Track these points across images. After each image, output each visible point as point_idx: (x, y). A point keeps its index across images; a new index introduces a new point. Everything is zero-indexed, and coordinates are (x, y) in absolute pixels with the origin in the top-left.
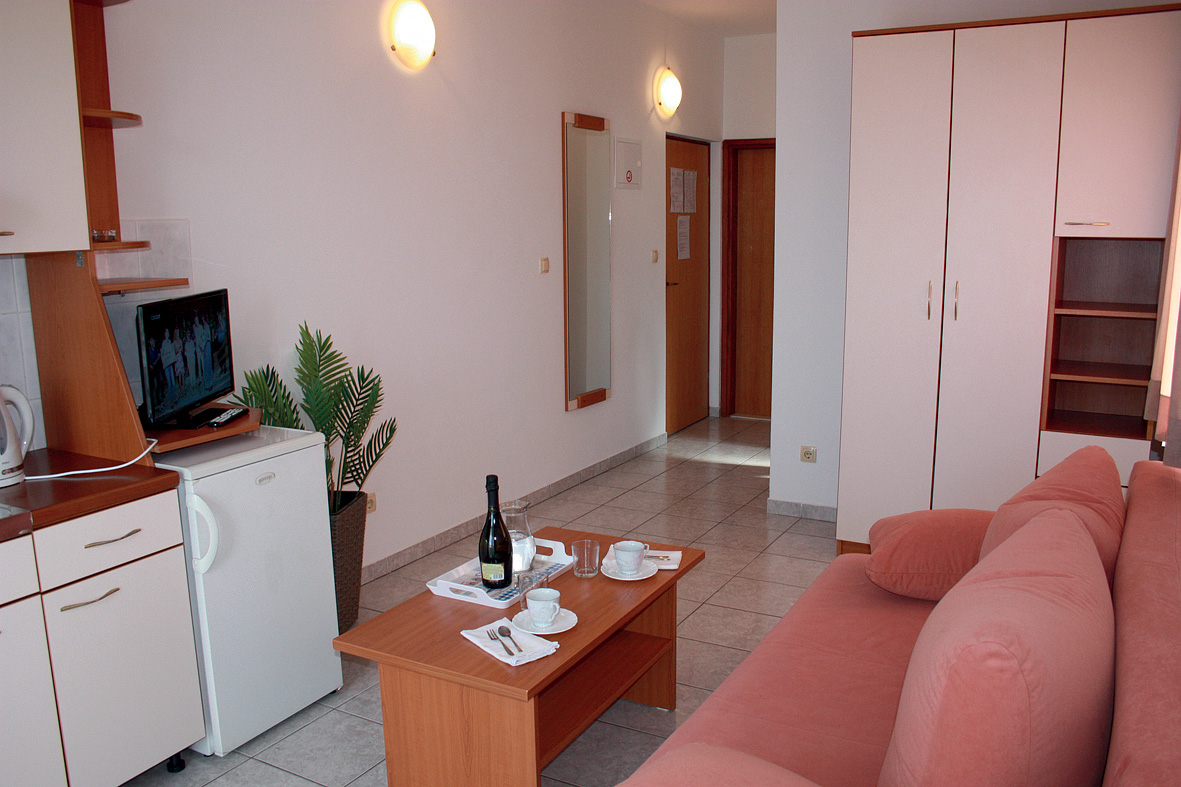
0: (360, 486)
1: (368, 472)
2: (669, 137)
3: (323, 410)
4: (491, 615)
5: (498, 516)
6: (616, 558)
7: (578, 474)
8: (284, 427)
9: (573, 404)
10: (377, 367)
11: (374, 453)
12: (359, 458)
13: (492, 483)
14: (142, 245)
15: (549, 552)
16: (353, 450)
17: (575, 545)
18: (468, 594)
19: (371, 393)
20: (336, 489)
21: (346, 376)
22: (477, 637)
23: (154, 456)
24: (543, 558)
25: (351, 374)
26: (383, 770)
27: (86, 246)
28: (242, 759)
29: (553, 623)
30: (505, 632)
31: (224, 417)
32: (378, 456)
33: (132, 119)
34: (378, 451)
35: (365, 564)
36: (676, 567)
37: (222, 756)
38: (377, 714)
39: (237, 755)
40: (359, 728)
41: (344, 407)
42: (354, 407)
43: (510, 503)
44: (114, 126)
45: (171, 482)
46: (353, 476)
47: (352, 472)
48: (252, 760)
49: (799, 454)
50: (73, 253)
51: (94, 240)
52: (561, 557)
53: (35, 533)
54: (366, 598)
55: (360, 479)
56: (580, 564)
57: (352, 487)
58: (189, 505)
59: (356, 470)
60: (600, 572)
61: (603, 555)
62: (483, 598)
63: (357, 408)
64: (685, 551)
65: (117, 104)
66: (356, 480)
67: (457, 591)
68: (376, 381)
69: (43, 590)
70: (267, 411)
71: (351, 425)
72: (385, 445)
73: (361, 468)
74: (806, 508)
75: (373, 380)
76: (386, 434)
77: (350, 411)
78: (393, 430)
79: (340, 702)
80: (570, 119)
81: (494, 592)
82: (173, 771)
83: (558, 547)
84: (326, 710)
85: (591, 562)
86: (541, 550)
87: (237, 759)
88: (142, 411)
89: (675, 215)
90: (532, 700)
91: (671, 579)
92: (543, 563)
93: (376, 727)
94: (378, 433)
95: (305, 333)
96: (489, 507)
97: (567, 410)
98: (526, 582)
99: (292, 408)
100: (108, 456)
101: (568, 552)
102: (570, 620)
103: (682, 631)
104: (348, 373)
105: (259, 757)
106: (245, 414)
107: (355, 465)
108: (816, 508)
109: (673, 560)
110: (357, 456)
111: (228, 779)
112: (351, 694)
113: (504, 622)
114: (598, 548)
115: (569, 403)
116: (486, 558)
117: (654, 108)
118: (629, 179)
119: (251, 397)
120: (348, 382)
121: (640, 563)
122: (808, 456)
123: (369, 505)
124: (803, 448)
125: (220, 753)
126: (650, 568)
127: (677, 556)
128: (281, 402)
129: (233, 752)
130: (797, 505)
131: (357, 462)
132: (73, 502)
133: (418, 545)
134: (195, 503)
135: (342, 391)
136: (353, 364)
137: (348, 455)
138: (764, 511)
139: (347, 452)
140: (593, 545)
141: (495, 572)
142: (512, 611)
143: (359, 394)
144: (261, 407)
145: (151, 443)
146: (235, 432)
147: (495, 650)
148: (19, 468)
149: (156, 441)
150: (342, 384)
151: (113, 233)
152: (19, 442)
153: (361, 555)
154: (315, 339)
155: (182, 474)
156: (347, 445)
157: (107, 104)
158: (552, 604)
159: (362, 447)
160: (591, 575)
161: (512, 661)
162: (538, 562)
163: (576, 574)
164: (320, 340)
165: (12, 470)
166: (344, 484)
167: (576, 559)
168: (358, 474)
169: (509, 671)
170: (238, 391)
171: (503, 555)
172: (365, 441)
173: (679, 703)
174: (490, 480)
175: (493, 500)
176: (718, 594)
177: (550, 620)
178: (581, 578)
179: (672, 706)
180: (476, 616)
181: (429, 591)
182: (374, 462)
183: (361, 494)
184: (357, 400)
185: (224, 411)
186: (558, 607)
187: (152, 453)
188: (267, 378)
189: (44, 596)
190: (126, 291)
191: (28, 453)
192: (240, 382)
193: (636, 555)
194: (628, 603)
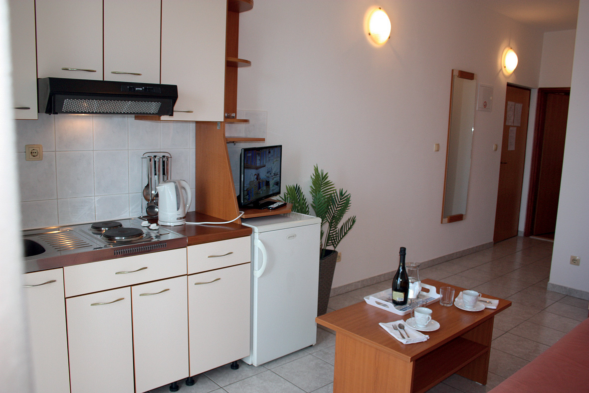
0: (335, 248)
1: (339, 241)
2: (509, 85)
3: (321, 208)
4: (395, 318)
5: (404, 268)
6: (462, 299)
7: (444, 257)
8: (302, 213)
9: (446, 220)
10: (349, 190)
11: (344, 232)
12: (336, 234)
13: (403, 251)
14: (246, 121)
15: (427, 291)
16: (334, 230)
17: (442, 289)
18: (385, 305)
19: (345, 202)
20: (323, 248)
21: (334, 193)
22: (387, 327)
23: (242, 220)
24: (425, 293)
25: (336, 192)
26: (331, 387)
27: (222, 120)
28: (265, 369)
29: (427, 326)
30: (401, 327)
31: (275, 205)
32: (345, 234)
33: (247, 63)
34: (345, 231)
35: (333, 286)
36: (495, 308)
37: (256, 366)
38: (331, 360)
39: (262, 367)
40: (321, 365)
41: (331, 208)
42: (336, 208)
43: (411, 263)
44: (239, 65)
45: (248, 232)
46: (332, 242)
47: (332, 240)
48: (269, 371)
49: (569, 260)
50: (216, 122)
51: (225, 118)
52: (434, 294)
53: (188, 247)
54: (332, 304)
55: (335, 244)
56: (443, 299)
57: (331, 248)
58: (255, 244)
59: (334, 240)
60: (454, 305)
61: (456, 296)
62: (392, 308)
63: (338, 209)
64: (500, 300)
65: (241, 56)
66: (333, 245)
67: (379, 303)
68: (348, 197)
69: (188, 274)
70: (295, 205)
71: (333, 217)
72: (349, 229)
73: (336, 239)
74: (570, 290)
75: (347, 196)
76: (350, 223)
77: (334, 210)
78: (354, 222)
79: (313, 351)
80: (456, 73)
81: (398, 306)
82: (233, 369)
83: (433, 289)
84: (306, 354)
85: (450, 299)
86: (424, 290)
87: (262, 369)
88: (239, 198)
89: (509, 127)
90: (412, 362)
91: (491, 314)
92: (424, 296)
93: (330, 366)
94: (346, 222)
95: (316, 170)
96: (400, 263)
97: (442, 223)
98: (414, 304)
99: (306, 205)
100: (221, 217)
101: (438, 292)
102: (436, 326)
103: (494, 344)
104: (335, 191)
105: (273, 370)
106: (284, 205)
107: (333, 237)
108: (577, 291)
109: (494, 304)
110: (335, 233)
111: (257, 377)
112: (319, 348)
113: (401, 322)
114: (454, 292)
115: (443, 219)
116: (395, 289)
117: (501, 69)
118: (485, 106)
119: (288, 197)
120: (334, 196)
121: (476, 303)
122: (574, 261)
123: (338, 258)
124: (572, 257)
125: (255, 364)
126: (481, 307)
127: (496, 302)
128: (302, 202)
129: (261, 365)
130: (565, 288)
131: (335, 236)
132: (205, 235)
133: (359, 281)
134: (258, 244)
135: (331, 200)
136: (337, 188)
137: (331, 232)
138: (545, 288)
139: (330, 230)
140: (451, 290)
141: (399, 296)
142: (406, 317)
143: (339, 202)
144: (292, 203)
145: (241, 213)
146: (280, 213)
147: (396, 335)
148: (184, 218)
149: (243, 213)
150: (332, 197)
151: (234, 115)
152: (185, 206)
153: (331, 282)
154: (320, 174)
155: (254, 230)
156: (330, 226)
157: (236, 56)
158: (427, 316)
159: (338, 229)
160: (448, 305)
161: (404, 341)
162: (421, 295)
163: (441, 304)
164: (322, 175)
165: (181, 218)
166: (327, 245)
167: (442, 296)
168: (335, 242)
169: (402, 346)
170: (282, 195)
171: (404, 289)
172: (339, 226)
173: (488, 381)
174: (402, 249)
175: (402, 260)
176: (515, 329)
177: (425, 324)
178: (444, 306)
179: (484, 383)
180: (387, 317)
181: (365, 301)
182: (343, 236)
183: (334, 252)
184: (338, 205)
185: (275, 203)
186: (430, 318)
187: (241, 218)
188: (296, 190)
189: (189, 276)
190: (237, 142)
191: (187, 212)
192: (284, 190)
193: (474, 298)
194: (466, 323)
